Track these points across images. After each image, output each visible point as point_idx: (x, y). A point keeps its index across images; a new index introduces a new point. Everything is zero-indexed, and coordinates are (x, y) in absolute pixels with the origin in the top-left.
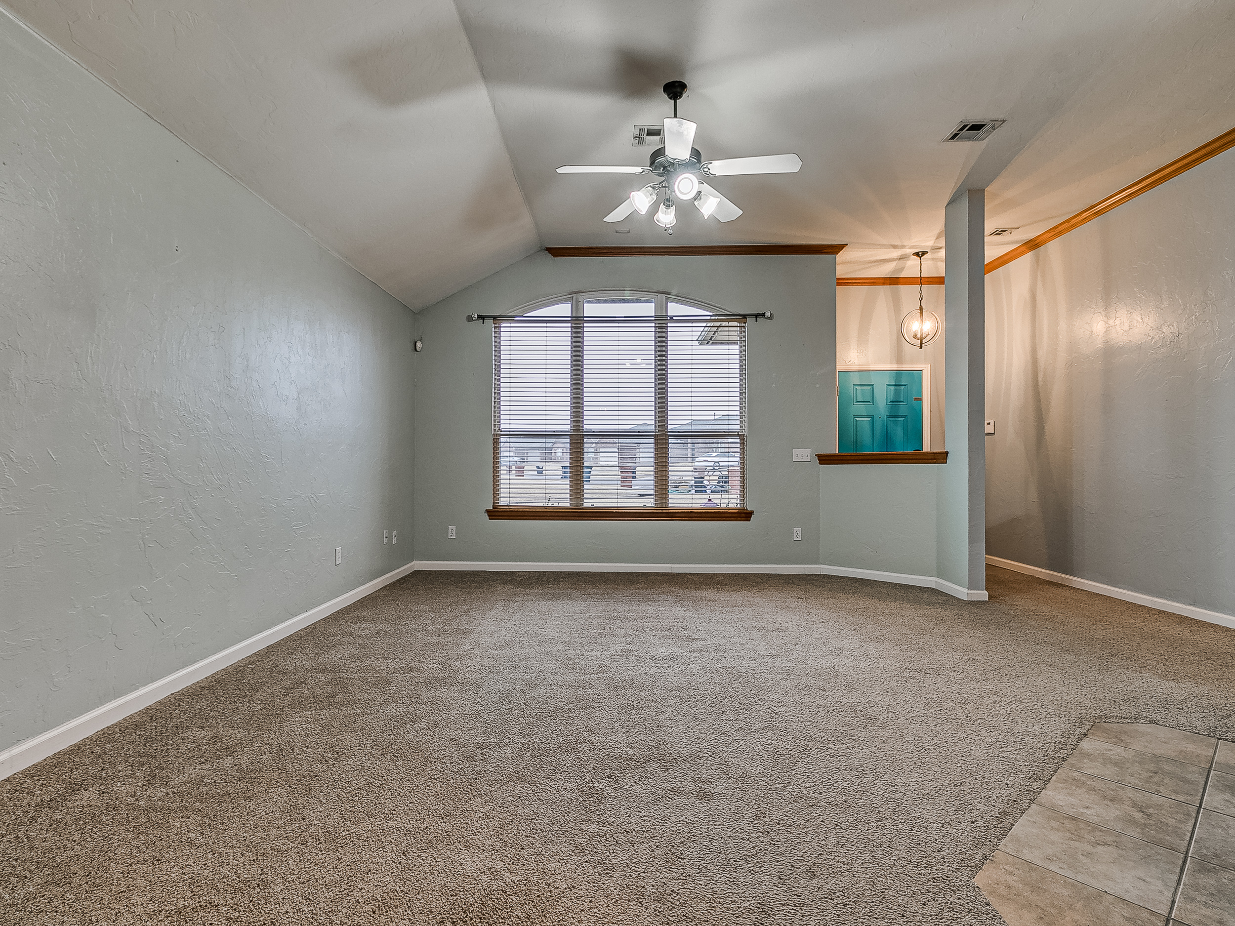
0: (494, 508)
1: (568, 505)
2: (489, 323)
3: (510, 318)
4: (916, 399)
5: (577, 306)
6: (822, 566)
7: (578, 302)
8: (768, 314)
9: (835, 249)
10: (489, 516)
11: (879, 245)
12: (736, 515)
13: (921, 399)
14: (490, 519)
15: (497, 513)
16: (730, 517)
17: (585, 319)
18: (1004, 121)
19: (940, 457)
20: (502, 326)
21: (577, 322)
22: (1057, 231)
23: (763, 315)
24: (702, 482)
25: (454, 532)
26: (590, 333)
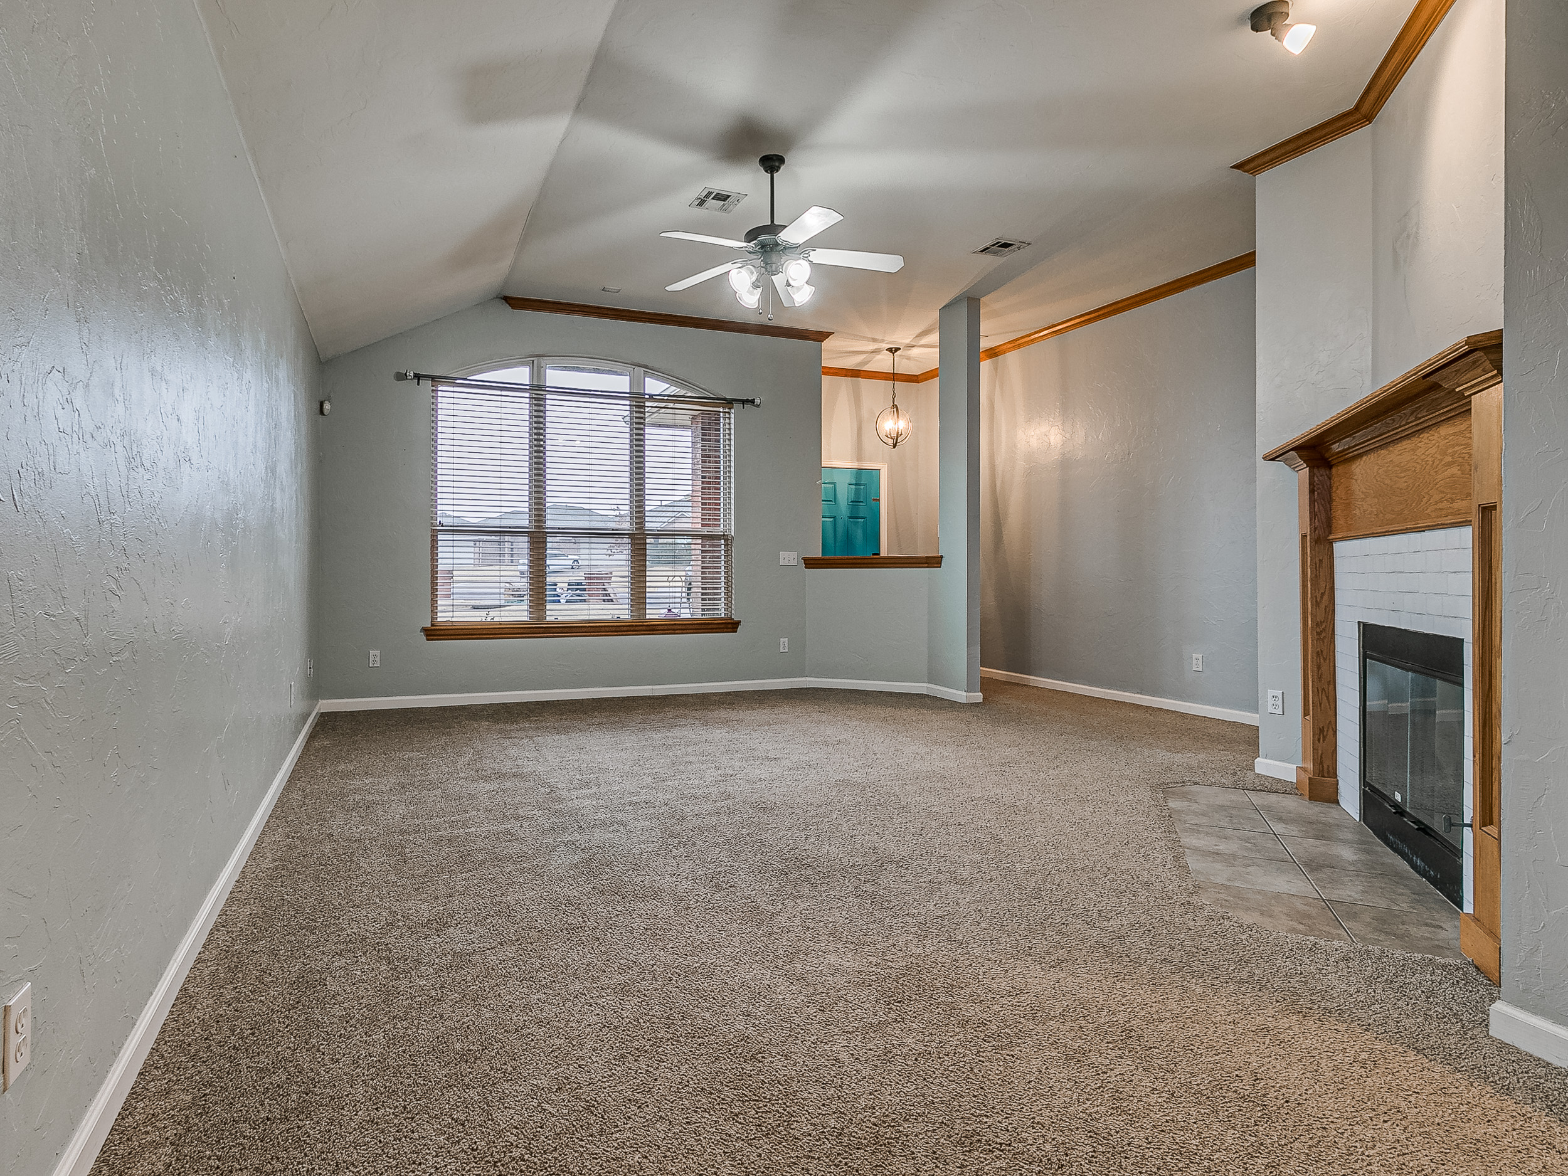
0: (432, 625)
1: (526, 619)
2: (427, 384)
3: (450, 380)
4: (874, 500)
5: (537, 373)
6: (808, 679)
7: (540, 367)
8: (757, 401)
9: (822, 336)
10: (427, 635)
11: (864, 337)
12: (722, 626)
13: (879, 500)
14: (428, 640)
15: (435, 632)
16: (716, 629)
17: (547, 389)
18: (1029, 244)
19: (934, 562)
20: (439, 389)
21: (538, 393)
22: (1017, 343)
23: (753, 401)
24: (555, 590)
25: (378, 659)
26: (554, 408)
